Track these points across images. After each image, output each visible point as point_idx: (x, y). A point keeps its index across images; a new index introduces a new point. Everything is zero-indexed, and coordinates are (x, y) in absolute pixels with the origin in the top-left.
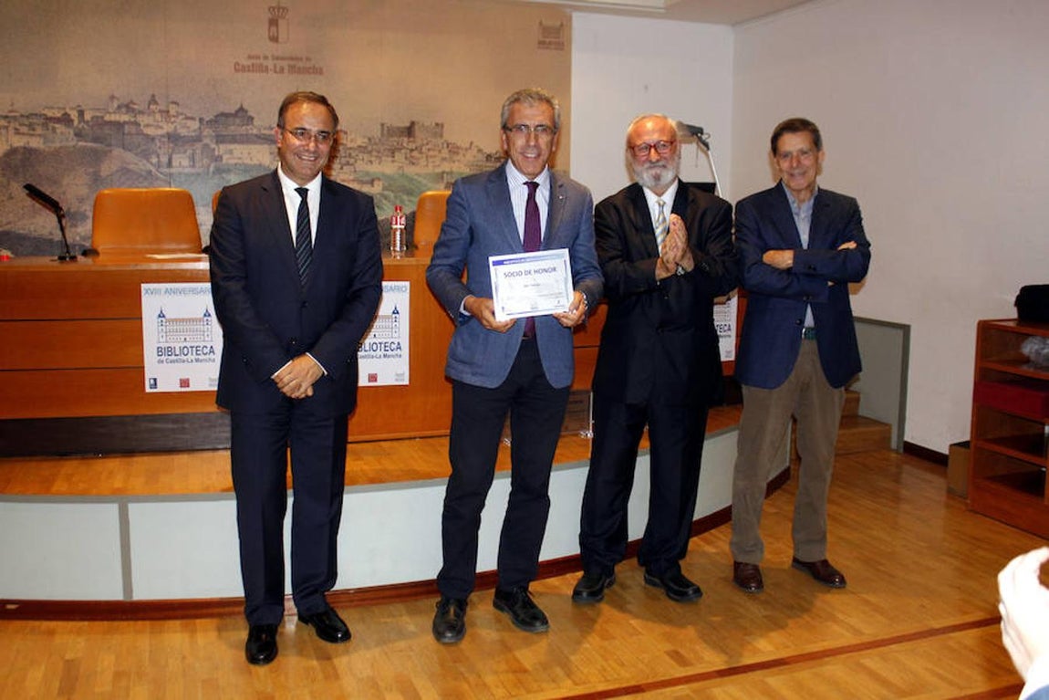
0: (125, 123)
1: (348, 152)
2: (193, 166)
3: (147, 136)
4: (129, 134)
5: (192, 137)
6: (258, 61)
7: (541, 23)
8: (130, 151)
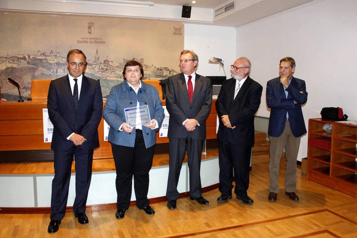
0: (43, 59)
1: (113, 68)
2: (64, 73)
3: (50, 63)
4: (44, 63)
5: (64, 63)
6: (85, 40)
7: (174, 27)
8: (44, 68)
